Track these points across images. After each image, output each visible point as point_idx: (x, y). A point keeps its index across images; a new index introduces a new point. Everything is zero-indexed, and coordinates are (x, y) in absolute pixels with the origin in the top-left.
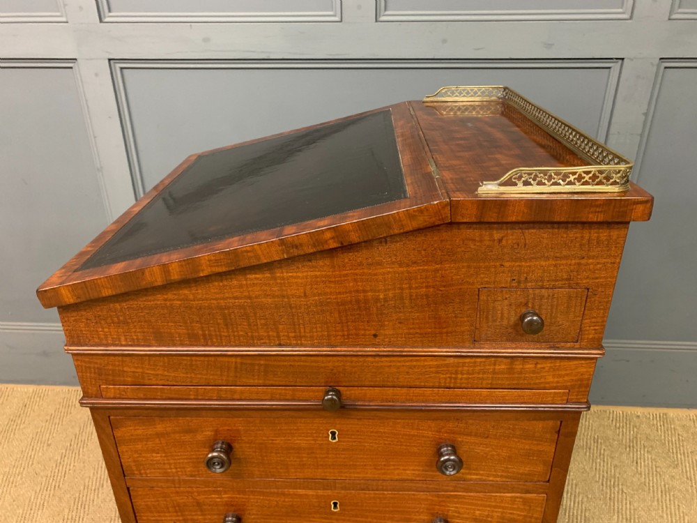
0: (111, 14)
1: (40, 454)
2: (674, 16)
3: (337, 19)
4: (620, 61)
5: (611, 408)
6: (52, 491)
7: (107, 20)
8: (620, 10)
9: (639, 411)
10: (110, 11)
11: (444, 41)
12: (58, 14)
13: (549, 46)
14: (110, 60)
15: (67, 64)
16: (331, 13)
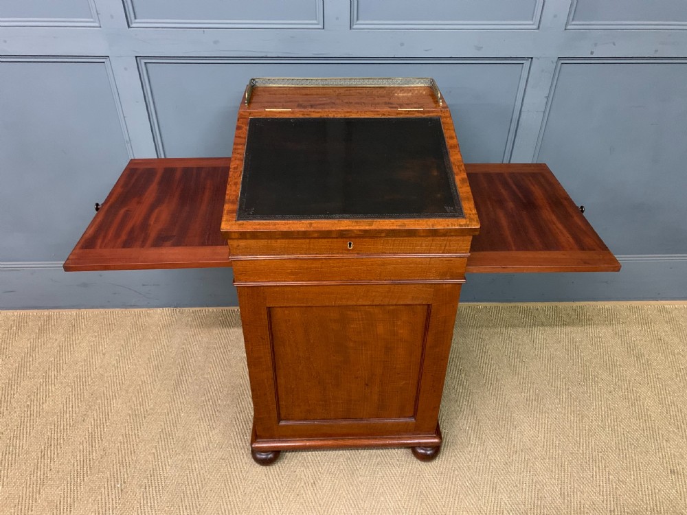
0: (137, 21)
1: (100, 361)
2: (569, 27)
3: (321, 26)
4: (530, 59)
5: (519, 304)
6: (119, 387)
7: (134, 25)
8: (531, 22)
9: (539, 305)
10: (135, 18)
11: (402, 44)
12: (92, 20)
13: (479, 48)
14: (136, 57)
15: (100, 60)
16: (315, 22)
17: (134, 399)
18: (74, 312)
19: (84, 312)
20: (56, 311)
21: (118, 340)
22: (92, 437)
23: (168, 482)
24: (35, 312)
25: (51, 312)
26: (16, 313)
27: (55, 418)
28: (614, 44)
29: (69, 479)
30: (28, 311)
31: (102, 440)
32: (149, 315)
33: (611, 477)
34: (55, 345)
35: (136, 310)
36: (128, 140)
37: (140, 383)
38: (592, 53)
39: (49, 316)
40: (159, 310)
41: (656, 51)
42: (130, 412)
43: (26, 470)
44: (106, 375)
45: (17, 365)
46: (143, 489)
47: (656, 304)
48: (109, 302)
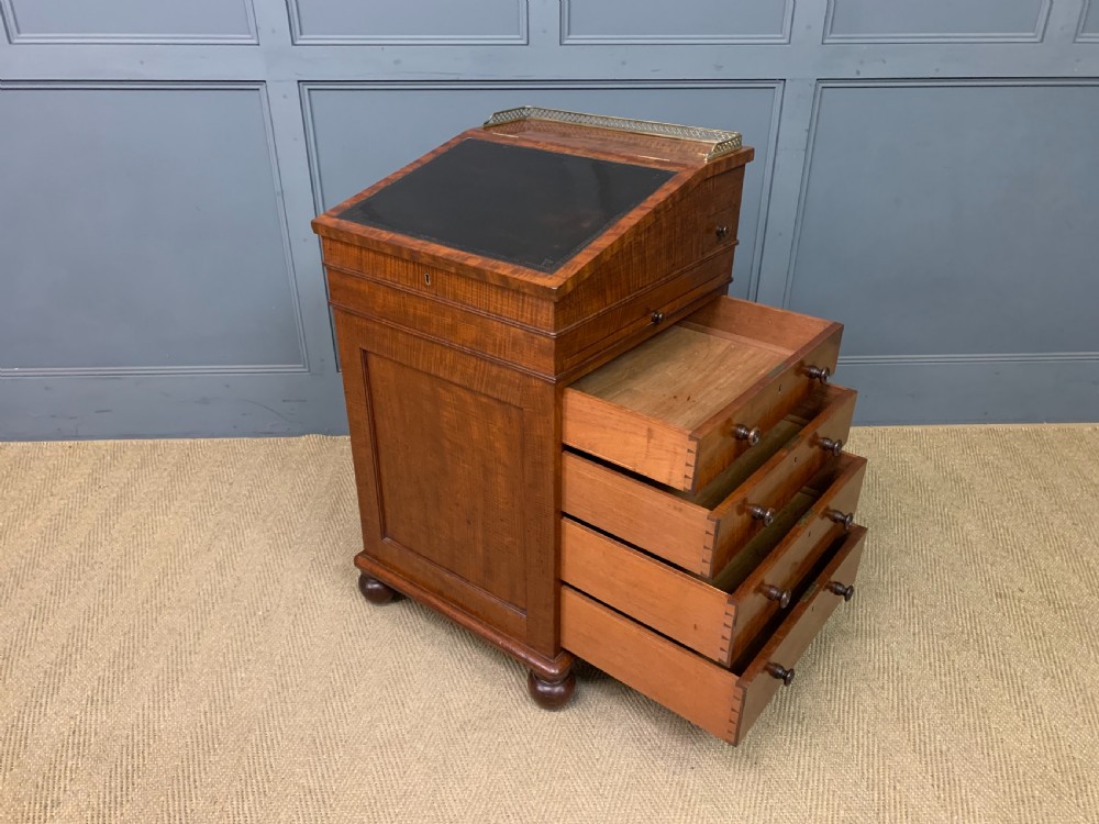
0: (303, 37)
1: (225, 491)
2: (826, 41)
3: (524, 42)
4: (783, 82)
6: (253, 517)
7: (298, 42)
8: (780, 36)
10: (301, 34)
11: (624, 63)
12: (249, 36)
13: (719, 68)
14: (299, 81)
15: (253, 85)
16: (518, 37)
17: (275, 529)
18: (187, 441)
19: (200, 441)
20: (163, 441)
21: (250, 469)
22: (220, 567)
23: (325, 611)
24: (134, 442)
25: (157, 441)
26: (110, 442)
27: (171, 547)
28: (884, 62)
29: (194, 607)
30: (126, 441)
31: (234, 570)
32: (289, 443)
33: (916, 601)
34: (165, 474)
35: (272, 439)
36: (279, 190)
37: (282, 512)
38: (858, 73)
40: (303, 438)
41: (937, 70)
42: (271, 542)
43: (136, 600)
44: (235, 505)
45: (115, 495)
46: (292, 617)
47: (984, 427)
48: (235, 427)
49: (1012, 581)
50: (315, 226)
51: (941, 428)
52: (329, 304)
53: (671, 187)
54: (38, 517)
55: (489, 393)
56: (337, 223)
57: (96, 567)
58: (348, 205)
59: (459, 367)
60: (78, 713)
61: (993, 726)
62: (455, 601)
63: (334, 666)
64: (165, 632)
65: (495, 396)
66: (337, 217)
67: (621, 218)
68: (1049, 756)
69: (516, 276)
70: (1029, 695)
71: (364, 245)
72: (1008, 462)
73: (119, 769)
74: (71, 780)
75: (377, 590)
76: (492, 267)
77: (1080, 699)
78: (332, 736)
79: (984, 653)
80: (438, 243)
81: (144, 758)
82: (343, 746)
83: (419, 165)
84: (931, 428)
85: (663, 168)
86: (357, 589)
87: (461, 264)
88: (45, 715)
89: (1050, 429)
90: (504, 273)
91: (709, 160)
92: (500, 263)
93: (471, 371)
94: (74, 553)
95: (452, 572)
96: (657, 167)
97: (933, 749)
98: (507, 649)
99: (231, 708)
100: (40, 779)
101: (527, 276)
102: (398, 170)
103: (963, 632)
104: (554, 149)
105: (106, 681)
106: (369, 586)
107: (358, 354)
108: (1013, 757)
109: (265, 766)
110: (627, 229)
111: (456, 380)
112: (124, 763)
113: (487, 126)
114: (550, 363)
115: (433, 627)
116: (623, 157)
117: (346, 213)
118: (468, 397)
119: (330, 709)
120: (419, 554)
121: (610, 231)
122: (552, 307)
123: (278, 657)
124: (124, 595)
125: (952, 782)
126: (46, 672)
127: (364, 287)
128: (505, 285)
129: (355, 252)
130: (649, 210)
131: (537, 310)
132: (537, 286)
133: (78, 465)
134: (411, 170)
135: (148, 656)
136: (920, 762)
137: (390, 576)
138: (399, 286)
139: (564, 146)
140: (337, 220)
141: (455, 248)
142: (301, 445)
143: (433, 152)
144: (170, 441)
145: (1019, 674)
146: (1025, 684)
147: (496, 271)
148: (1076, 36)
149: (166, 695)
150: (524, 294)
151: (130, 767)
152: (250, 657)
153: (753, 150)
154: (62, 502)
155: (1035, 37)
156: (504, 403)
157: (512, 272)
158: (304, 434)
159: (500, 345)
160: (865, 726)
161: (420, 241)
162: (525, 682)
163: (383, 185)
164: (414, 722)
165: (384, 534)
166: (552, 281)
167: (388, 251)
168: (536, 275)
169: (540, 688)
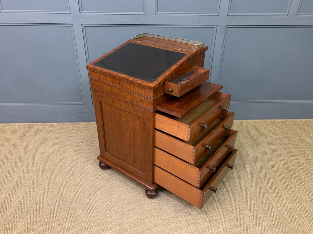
2: (229, 15)
3: (145, 14)
4: (217, 26)
7: (82, 13)
8: (216, 13)
10: (82, 11)
11: (173, 20)
12: (68, 11)
13: (199, 22)
14: (82, 24)
15: (69, 25)
16: (143, 12)
17: (75, 149)
18: (50, 123)
19: (54, 123)
20: (43, 123)
21: (68, 131)
22: (60, 159)
23: (90, 172)
24: (35, 124)
26: (28, 124)
27: (46, 154)
28: (244, 21)
29: (53, 170)
30: (33, 123)
31: (64, 160)
32: (79, 124)
33: (251, 169)
34: (44, 133)
35: (74, 123)
36: (76, 54)
37: (77, 144)
38: (237, 24)
39: (41, 125)
40: (83, 123)
41: (259, 23)
42: (74, 152)
43: (37, 168)
44: (64, 142)
45: (30, 139)
46: (80, 173)
47: (271, 120)
48: (64, 120)
49: (277, 163)
50: (87, 67)
51: (259, 120)
52: (91, 88)
53: (185, 58)
54: (9, 145)
55: (135, 114)
56: (93, 67)
57: (25, 159)
58: (96, 61)
59: (127, 107)
60: (21, 200)
61: (270, 203)
62: (125, 169)
63: (92, 187)
64: (45, 177)
65: (137, 115)
66: (94, 65)
67: (171, 67)
68: (285, 211)
69: (142, 83)
70: (280, 195)
71: (101, 73)
72: (277, 130)
73: (33, 216)
74: (20, 219)
75: (104, 166)
76: (136, 80)
77: (294, 196)
78: (92, 206)
79: (269, 183)
80: (121, 73)
81: (40, 212)
82: (95, 209)
83: (116, 50)
84: (256, 120)
85: (183, 53)
86: (98, 166)
87: (127, 79)
88: (12, 201)
89: (289, 121)
90: (139, 82)
91: (195, 50)
92: (138, 79)
93: (130, 108)
94: (19, 155)
95: (124, 161)
96: (181, 52)
97: (254, 209)
98: (139, 182)
99: (64, 199)
100: (11, 218)
101: (146, 83)
102: (110, 51)
103: (263, 177)
104: (153, 46)
105: (29, 191)
106: (102, 165)
107: (99, 102)
108: (275, 211)
109: (73, 215)
110: (173, 70)
111: (126, 110)
112: (34, 214)
113: (135, 39)
114: (151, 107)
115: (119, 176)
116: (172, 49)
117: (96, 64)
118: (129, 115)
119: (91, 199)
120: (115, 156)
121: (168, 71)
122: (152, 92)
123: (76, 185)
124: (33, 167)
125: (259, 218)
126: (12, 189)
127: (101, 84)
128: (139, 85)
129: (98, 74)
130: (179, 65)
131: (148, 93)
132: (148, 86)
133: (19, 130)
134: (113, 51)
135: (40, 184)
136: (251, 213)
137: (107, 162)
138: (110, 84)
139: (156, 45)
140: (93, 66)
141: (126, 75)
142: (82, 125)
143: (120, 46)
144: (45, 123)
145: (278, 189)
146: (279, 191)
147: (137, 82)
148: (297, 15)
149: (45, 195)
150: (145, 88)
151: (36, 215)
152: (69, 184)
153: (208, 47)
154: (15, 141)
155: (286, 14)
156: (139, 117)
157: (141, 82)
158: (83, 122)
159: (138, 101)
160: (236, 203)
161: (116, 73)
162: (144, 191)
163: (106, 56)
164: (114, 202)
165: (106, 151)
166: (152, 85)
167: (107, 75)
168: (148, 83)
169: (148, 193)
